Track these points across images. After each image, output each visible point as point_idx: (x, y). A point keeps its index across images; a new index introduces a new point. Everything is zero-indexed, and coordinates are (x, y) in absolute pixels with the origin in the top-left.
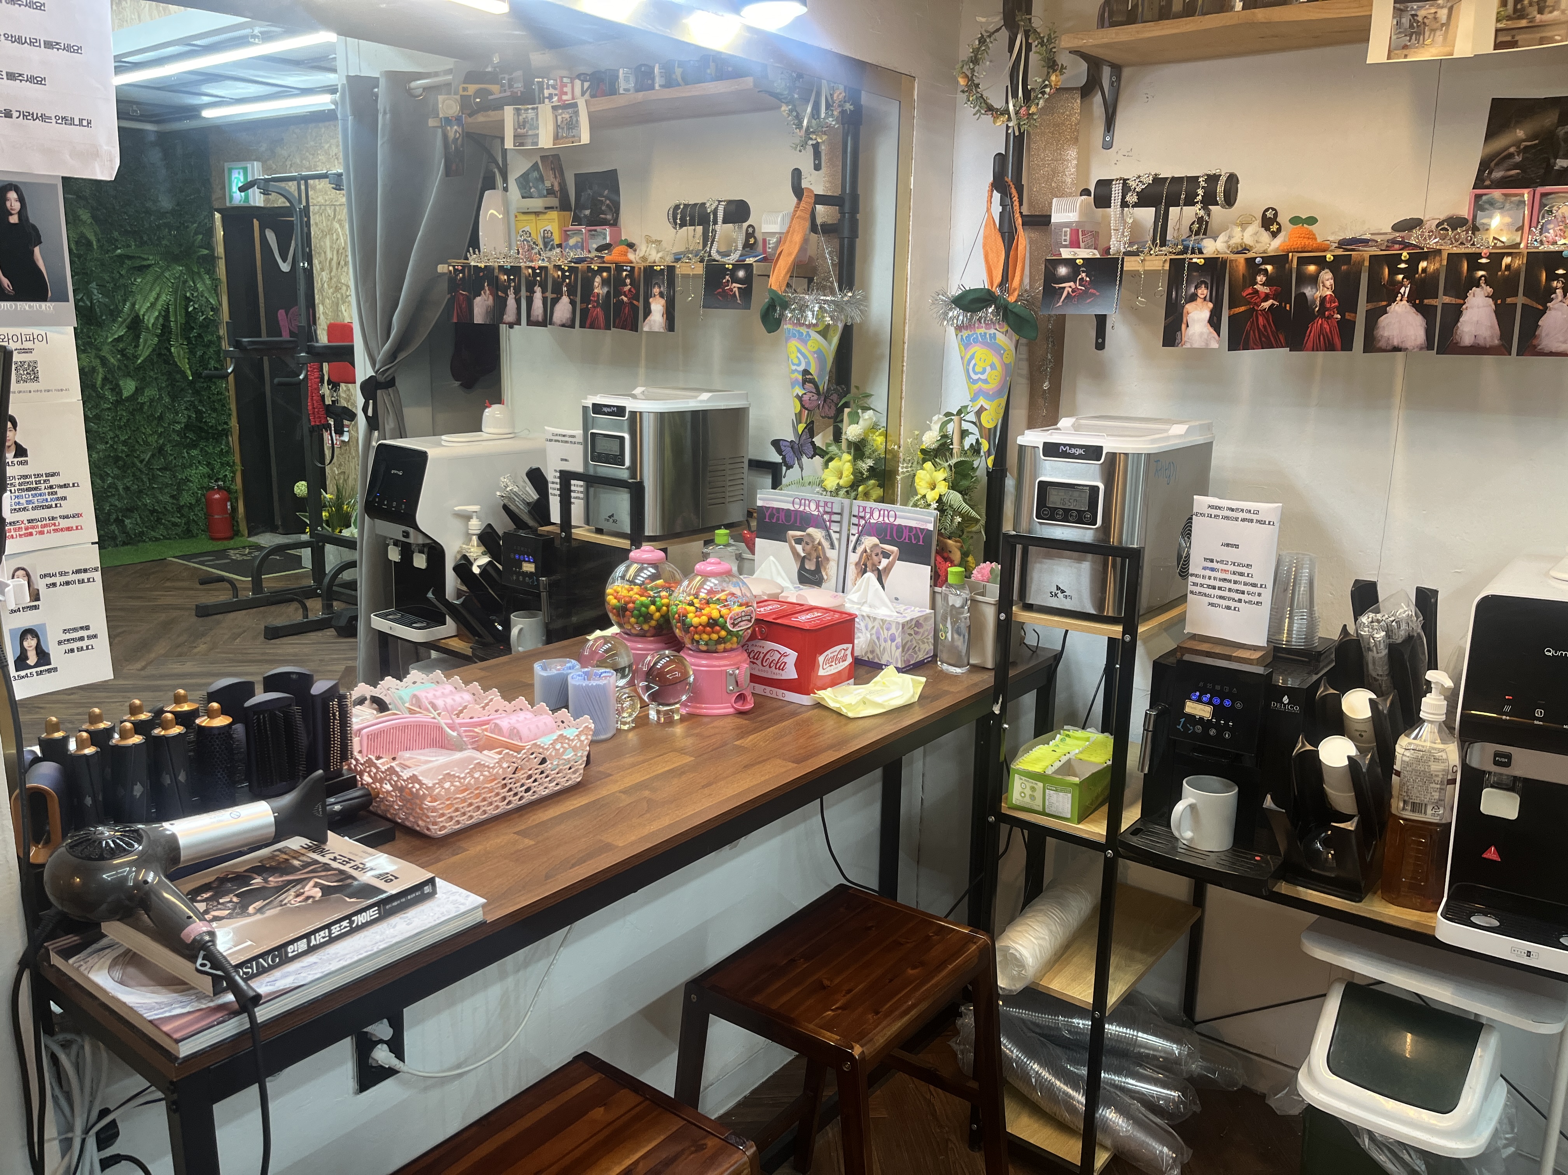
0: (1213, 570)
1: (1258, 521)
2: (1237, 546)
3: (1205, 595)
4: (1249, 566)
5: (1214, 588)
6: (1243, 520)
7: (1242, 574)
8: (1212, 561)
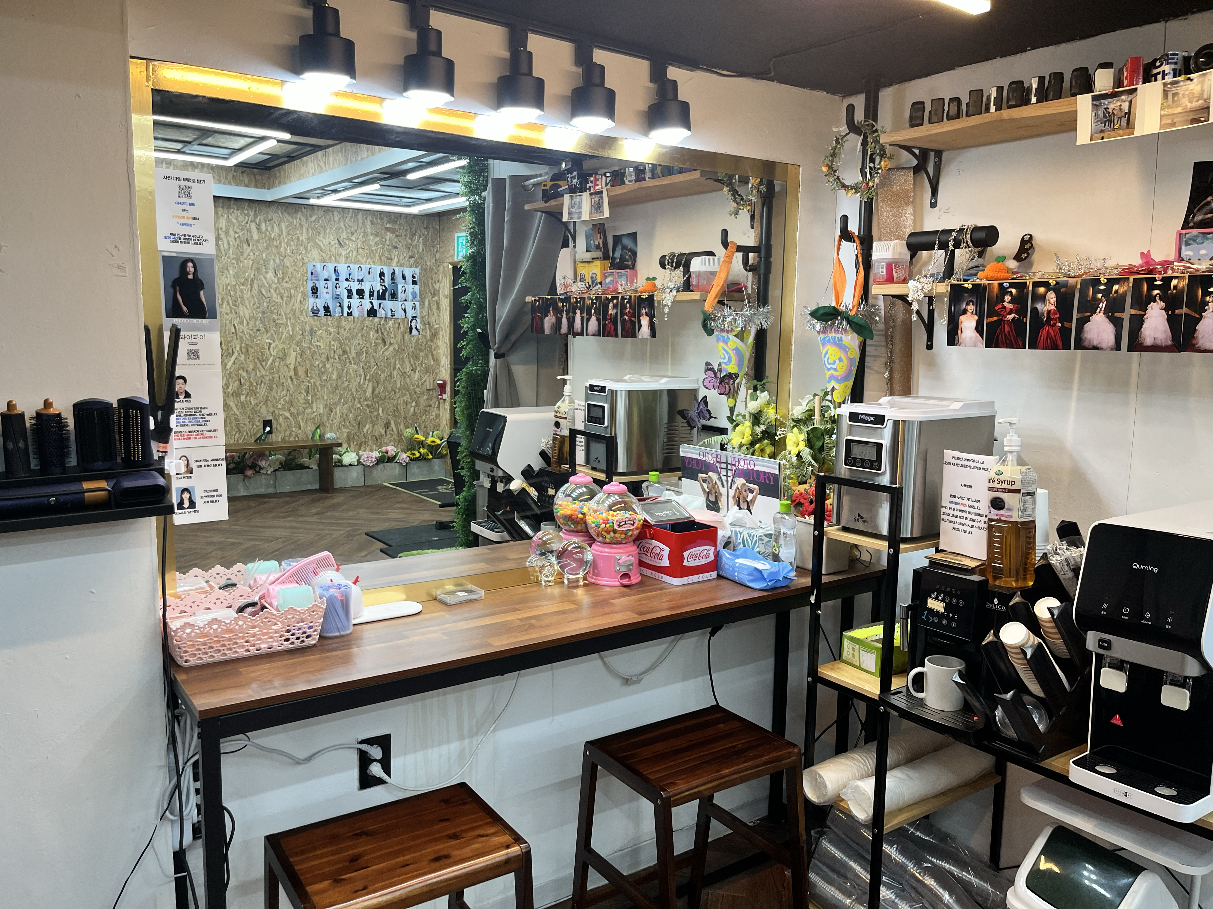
0: (956, 503)
1: (984, 469)
2: (970, 487)
3: (951, 522)
4: (978, 501)
5: (956, 517)
6: (974, 468)
7: (973, 507)
8: (955, 497)
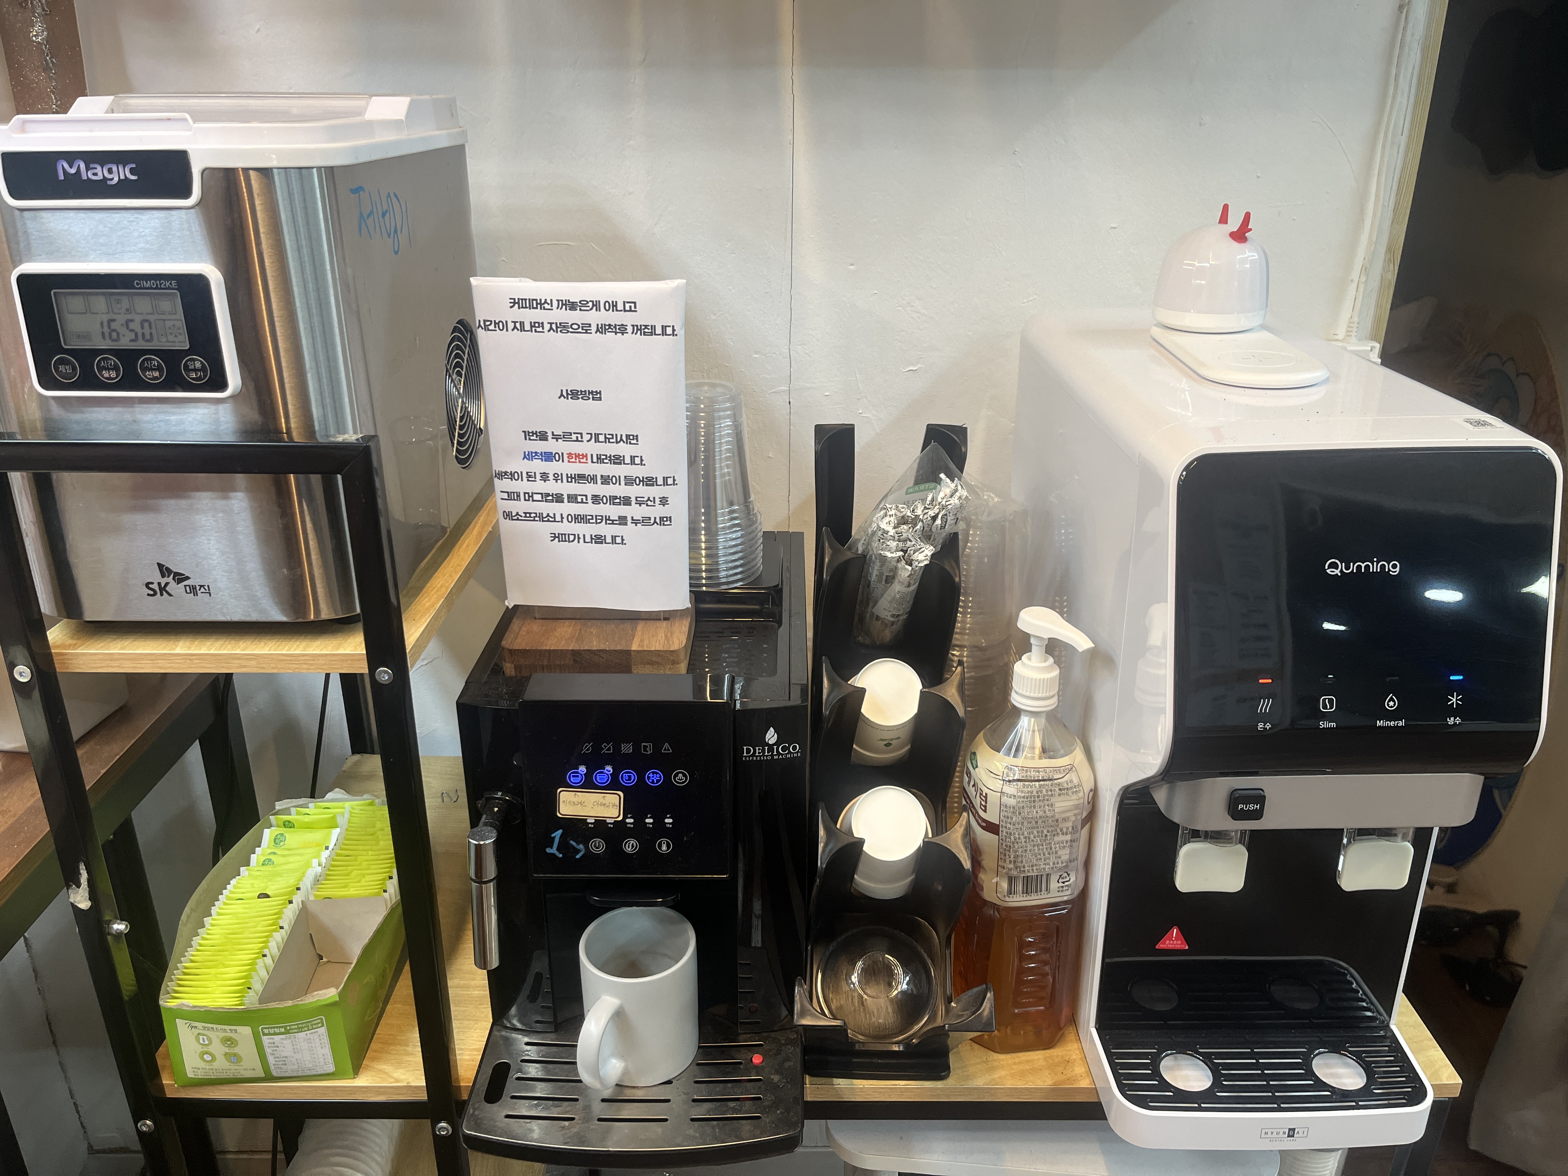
0: (548, 457)
1: (639, 329)
2: (596, 395)
3: (541, 518)
4: (631, 439)
5: (559, 499)
6: (602, 329)
7: (617, 460)
8: (543, 436)
